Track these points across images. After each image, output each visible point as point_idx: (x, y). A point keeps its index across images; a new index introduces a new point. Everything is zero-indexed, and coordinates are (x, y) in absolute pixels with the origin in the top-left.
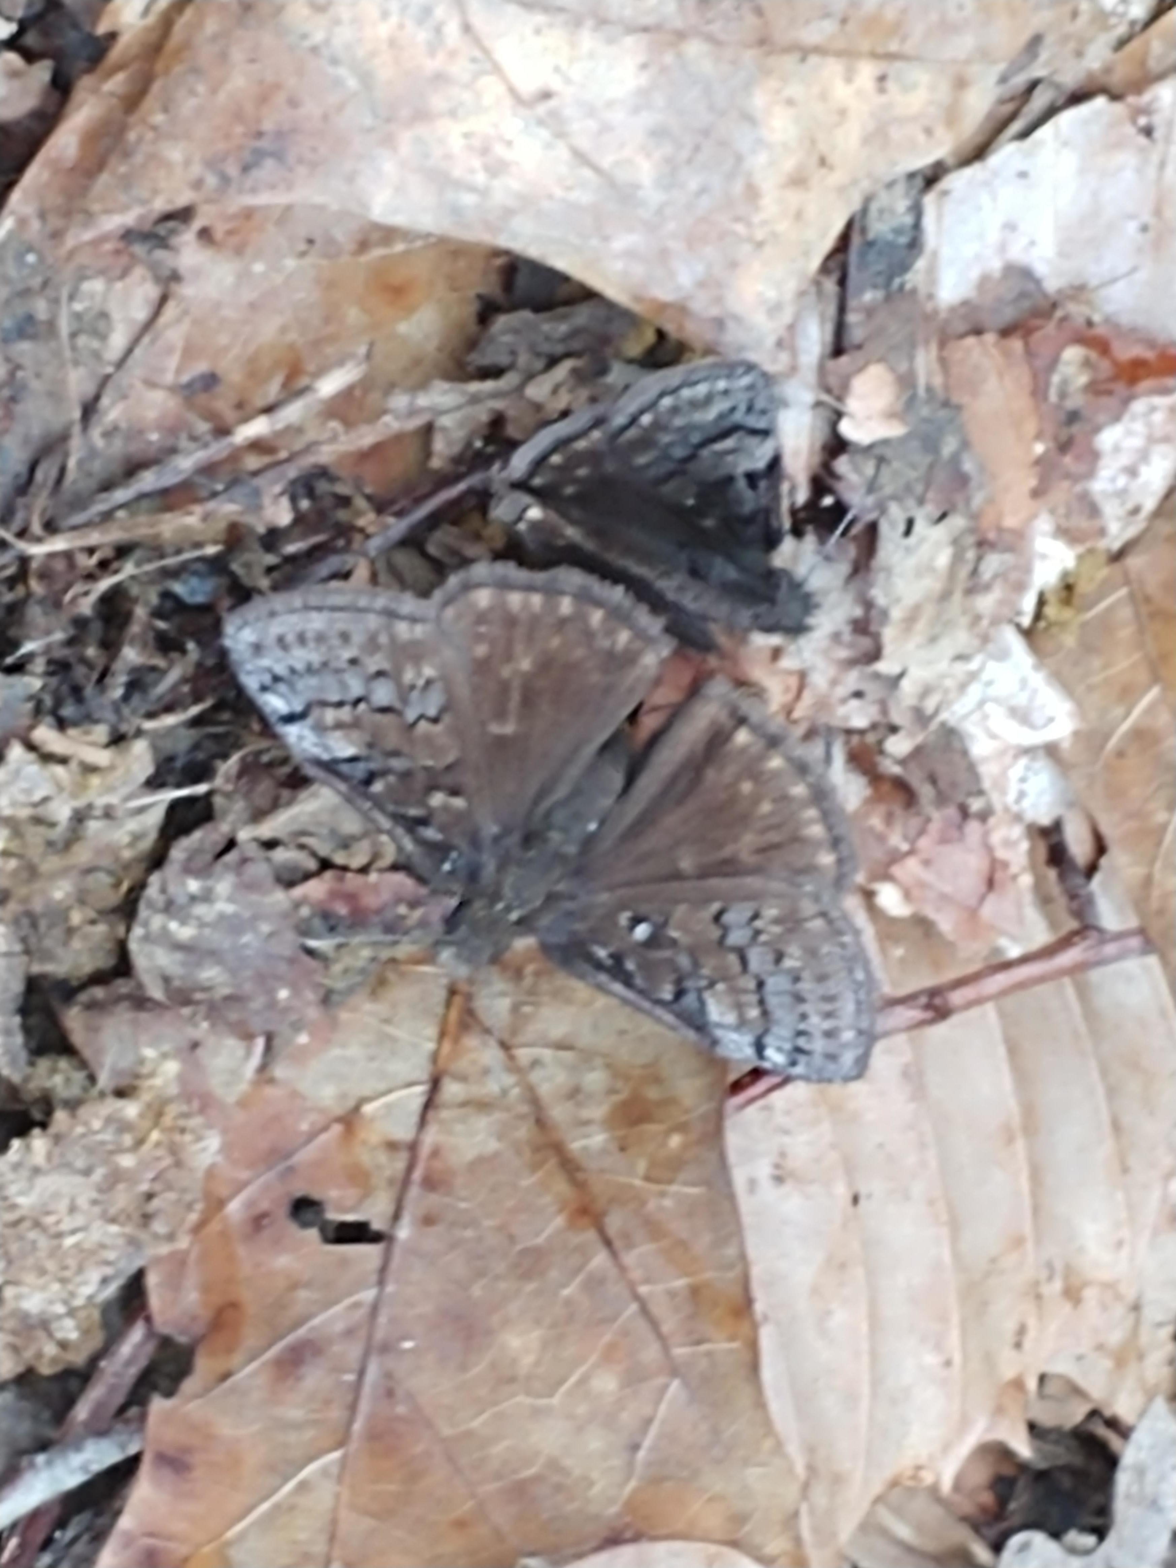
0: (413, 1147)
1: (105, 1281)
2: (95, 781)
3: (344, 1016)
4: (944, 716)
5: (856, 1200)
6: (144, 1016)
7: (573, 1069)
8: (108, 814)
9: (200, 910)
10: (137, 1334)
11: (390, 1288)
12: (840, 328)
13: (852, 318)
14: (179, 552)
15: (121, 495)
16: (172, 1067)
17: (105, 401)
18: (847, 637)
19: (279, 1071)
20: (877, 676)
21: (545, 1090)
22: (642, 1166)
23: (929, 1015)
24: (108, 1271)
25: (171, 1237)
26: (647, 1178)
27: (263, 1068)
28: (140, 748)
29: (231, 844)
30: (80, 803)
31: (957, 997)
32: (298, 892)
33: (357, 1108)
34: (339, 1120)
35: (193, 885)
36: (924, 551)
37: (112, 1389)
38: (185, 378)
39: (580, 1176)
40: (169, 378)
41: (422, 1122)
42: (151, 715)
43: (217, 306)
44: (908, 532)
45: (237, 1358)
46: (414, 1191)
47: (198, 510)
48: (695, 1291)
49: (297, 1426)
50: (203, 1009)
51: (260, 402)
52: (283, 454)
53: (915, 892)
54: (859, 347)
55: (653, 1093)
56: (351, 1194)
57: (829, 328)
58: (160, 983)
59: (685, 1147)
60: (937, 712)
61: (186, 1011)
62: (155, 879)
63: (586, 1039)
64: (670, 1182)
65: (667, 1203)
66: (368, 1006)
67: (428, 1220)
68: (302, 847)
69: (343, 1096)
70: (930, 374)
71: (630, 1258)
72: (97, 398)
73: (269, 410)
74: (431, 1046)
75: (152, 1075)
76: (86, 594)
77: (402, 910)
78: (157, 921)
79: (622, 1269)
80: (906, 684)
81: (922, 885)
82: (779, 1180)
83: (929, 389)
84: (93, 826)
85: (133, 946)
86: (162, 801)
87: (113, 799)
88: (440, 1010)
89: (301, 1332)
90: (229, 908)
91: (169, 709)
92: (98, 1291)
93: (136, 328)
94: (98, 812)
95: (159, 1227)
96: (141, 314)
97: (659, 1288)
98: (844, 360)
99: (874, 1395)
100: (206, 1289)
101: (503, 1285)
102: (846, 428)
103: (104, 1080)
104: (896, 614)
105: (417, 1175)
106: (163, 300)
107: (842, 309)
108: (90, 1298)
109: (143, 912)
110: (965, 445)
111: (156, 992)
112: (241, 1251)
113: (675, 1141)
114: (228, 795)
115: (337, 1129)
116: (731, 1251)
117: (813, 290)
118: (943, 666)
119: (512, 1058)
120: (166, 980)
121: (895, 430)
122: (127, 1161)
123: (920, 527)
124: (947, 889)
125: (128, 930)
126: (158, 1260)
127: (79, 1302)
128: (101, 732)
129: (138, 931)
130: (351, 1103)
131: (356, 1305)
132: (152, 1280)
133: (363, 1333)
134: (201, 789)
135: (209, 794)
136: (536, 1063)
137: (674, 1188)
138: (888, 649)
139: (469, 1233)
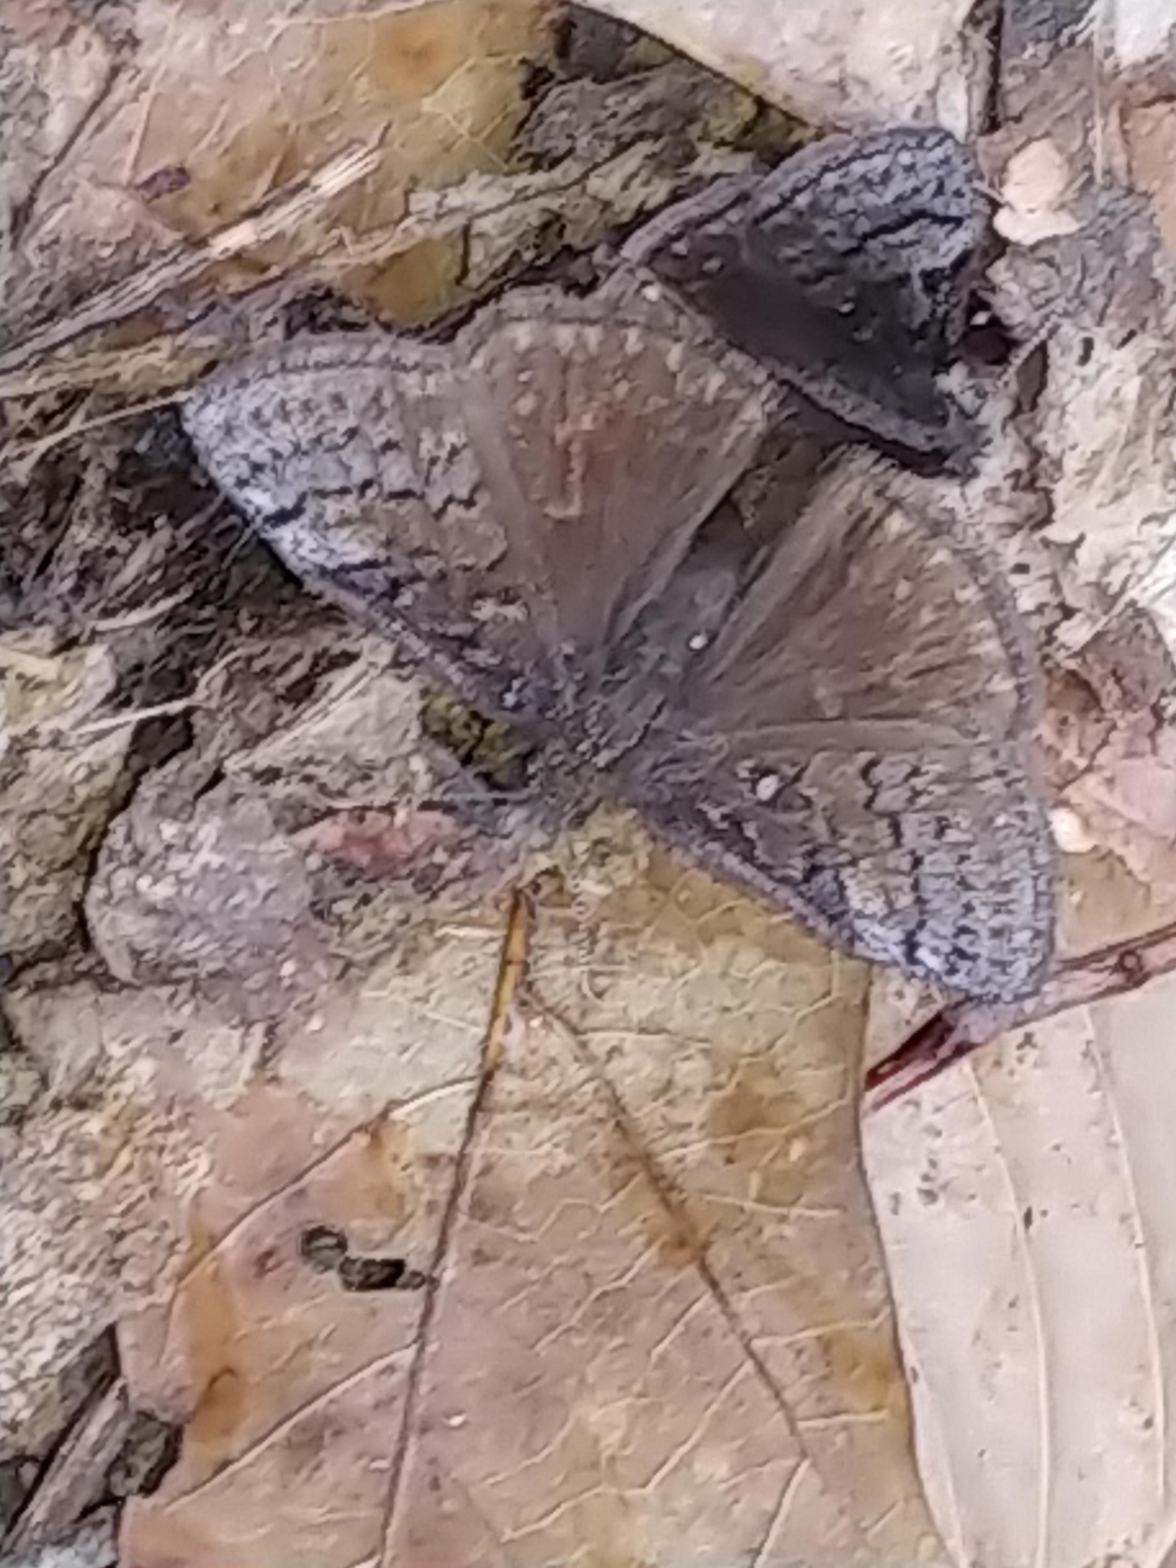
0: (460, 1161)
1: (64, 1344)
2: (40, 700)
3: (366, 993)
4: (1132, 593)
5: (1028, 1219)
6: (107, 999)
7: (662, 1058)
8: (56, 741)
9: (177, 862)
10: (107, 1409)
11: (432, 1348)
12: (994, 92)
13: (1008, 81)
14: (142, 400)
15: (65, 328)
16: (145, 1067)
17: (40, 207)
18: (1006, 495)
19: (285, 1067)
20: (1046, 543)
21: (626, 1088)
22: (755, 1181)
23: (1117, 979)
24: (69, 1332)
25: (148, 1288)
26: (761, 1199)
27: (263, 1063)
28: (96, 654)
29: (217, 777)
30: (21, 729)
31: (1154, 956)
32: (304, 837)
33: (384, 1115)
34: (361, 1128)
35: (169, 830)
36: (1107, 382)
37: (77, 1481)
38: (145, 174)
39: (675, 1197)
40: (124, 175)
41: (470, 1131)
42: (108, 613)
43: (186, 81)
44: (1085, 359)
45: (237, 1443)
46: (462, 1219)
47: (166, 344)
48: (826, 1345)
49: (318, 1529)
50: (185, 989)
51: (244, 206)
52: (275, 271)
53: (1095, 821)
54: (1018, 119)
55: (766, 1088)
56: (380, 1227)
57: (979, 95)
58: (126, 958)
59: (809, 1158)
60: (1123, 589)
61: (165, 992)
62: (119, 825)
63: (678, 1020)
64: (793, 1203)
65: (788, 1230)
66: (397, 982)
67: (480, 1257)
68: (308, 779)
69: (367, 1098)
70: (1109, 155)
71: (741, 1303)
72: (32, 200)
73: (255, 213)
74: (480, 1031)
75: (119, 1077)
76: (21, 456)
77: (440, 856)
78: (122, 878)
79: (732, 1317)
80: (1082, 554)
81: (1106, 811)
82: (930, 1196)
83: (1108, 172)
84: (36, 758)
85: (91, 912)
86: (127, 723)
87: (64, 723)
88: (491, 985)
89: (319, 1404)
90: (216, 860)
91: (134, 604)
92: (56, 1357)
93: (82, 109)
94: (44, 740)
95: (131, 1275)
96: (87, 93)
97: (782, 1341)
98: (998, 136)
99: (1054, 1467)
100: (195, 1350)
101: (577, 1341)
102: (1004, 223)
103: (60, 1084)
104: (1071, 464)
105: (464, 1200)
106: (115, 71)
107: (995, 69)
108: (45, 1367)
109: (104, 868)
110: (1156, 243)
111: (122, 969)
112: (240, 1299)
113: (797, 1149)
114: (211, 714)
115: (362, 1140)
116: (874, 1294)
117: (957, 45)
118: (1132, 531)
119: (583, 1045)
120: (137, 954)
121: (1066, 225)
122: (89, 1192)
123: (1100, 352)
124: (1137, 816)
125: (86, 887)
126: (134, 1315)
127: (31, 1372)
128: (44, 637)
129: (97, 892)
130: (378, 1107)
131: (391, 1369)
132: (126, 1338)
133: (399, 1404)
134: (176, 707)
135: (188, 712)
136: (615, 1051)
137: (795, 1212)
138: (1061, 510)
139: (533, 1274)
